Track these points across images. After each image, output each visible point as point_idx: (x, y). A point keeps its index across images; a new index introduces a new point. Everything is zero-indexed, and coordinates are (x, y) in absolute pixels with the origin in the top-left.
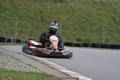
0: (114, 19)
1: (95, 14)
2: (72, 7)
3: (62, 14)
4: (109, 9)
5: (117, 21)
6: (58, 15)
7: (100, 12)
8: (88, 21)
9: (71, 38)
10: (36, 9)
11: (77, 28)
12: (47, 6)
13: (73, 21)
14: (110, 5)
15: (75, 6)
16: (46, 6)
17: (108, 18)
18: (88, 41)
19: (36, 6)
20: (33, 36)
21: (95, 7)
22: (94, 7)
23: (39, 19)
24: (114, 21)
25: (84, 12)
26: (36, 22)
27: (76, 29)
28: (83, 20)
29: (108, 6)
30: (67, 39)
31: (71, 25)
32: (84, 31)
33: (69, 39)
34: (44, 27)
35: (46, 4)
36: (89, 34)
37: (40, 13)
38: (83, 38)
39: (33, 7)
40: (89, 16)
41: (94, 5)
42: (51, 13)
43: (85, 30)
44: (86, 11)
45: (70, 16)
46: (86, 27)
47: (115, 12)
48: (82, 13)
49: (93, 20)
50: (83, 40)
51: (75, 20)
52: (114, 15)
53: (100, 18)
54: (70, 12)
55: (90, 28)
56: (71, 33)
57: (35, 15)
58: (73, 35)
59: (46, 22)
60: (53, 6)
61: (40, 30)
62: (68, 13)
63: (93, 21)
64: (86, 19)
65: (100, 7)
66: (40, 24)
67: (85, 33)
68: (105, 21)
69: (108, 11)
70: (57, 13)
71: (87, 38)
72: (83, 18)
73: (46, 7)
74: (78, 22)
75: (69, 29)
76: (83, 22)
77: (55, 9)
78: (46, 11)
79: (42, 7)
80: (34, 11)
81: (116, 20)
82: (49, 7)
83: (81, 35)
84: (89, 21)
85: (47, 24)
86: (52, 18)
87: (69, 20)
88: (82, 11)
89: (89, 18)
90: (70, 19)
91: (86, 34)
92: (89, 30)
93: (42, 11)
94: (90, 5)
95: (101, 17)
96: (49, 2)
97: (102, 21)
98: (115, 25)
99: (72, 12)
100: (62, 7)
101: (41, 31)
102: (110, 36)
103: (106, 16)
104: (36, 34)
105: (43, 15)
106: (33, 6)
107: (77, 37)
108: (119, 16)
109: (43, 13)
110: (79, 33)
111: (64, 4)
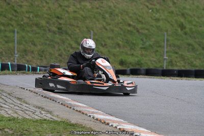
0: (182, 27)
1: (150, 19)
2: (110, 7)
3: (94, 20)
4: (173, 9)
5: (187, 30)
6: (88, 21)
7: (157, 16)
8: (138, 31)
10: (49, 12)
11: (121, 43)
13: (112, 31)
14: (174, 3)
15: (115, 7)
16: (66, 6)
17: (172, 25)
18: (139, 64)
19: (49, 8)
20: (46, 58)
21: (150, 6)
22: (147, 7)
23: (54, 29)
24: (182, 30)
25: (131, 15)
26: (49, 35)
27: (118, 45)
28: (129, 29)
29: (171, 4)
31: (109, 38)
32: (131, 49)
34: (63, 42)
35: (66, 3)
36: (140, 52)
37: (55, 19)
38: (131, 59)
39: (45, 9)
40: (140, 22)
41: (147, 4)
42: (75, 18)
43: (133, 46)
44: (135, 14)
45: (107, 23)
46: (134, 42)
47: (183, 15)
48: (127, 17)
49: (147, 29)
50: (130, 63)
51: (116, 29)
52: (182, 20)
53: (158, 25)
54: (107, 16)
55: (142, 42)
56: (109, 51)
57: (48, 23)
58: (114, 55)
59: (67, 33)
60: (78, 6)
62: (104, 18)
63: (146, 31)
64: (134, 27)
65: (158, 6)
66: (57, 37)
67: (133, 52)
68: (167, 31)
69: (172, 12)
70: (85, 18)
71: (136, 59)
72: (129, 25)
73: (67, 9)
74: (122, 33)
75: (105, 45)
76: (130, 32)
77: (81, 12)
78: (66, 15)
79: (59, 8)
80: (45, 16)
81: (185, 28)
82: (71, 9)
83: (127, 54)
84: (140, 31)
85: (69, 38)
86: (78, 27)
87: (106, 29)
88: (127, 14)
89: (139, 26)
90: (108, 28)
91: (135, 53)
92: (140, 46)
93: (59, 16)
94: (141, 4)
95: (161, 23)
97: (161, 30)
98: (184, 36)
99: (110, 16)
100: (93, 8)
101: (60, 50)
102: (176, 55)
103: (169, 22)
104: (50, 53)
105: (61, 21)
106: (44, 7)
107: (121, 58)
108: (190, 22)
109: (61, 19)
110: (123, 52)
111: (96, 4)
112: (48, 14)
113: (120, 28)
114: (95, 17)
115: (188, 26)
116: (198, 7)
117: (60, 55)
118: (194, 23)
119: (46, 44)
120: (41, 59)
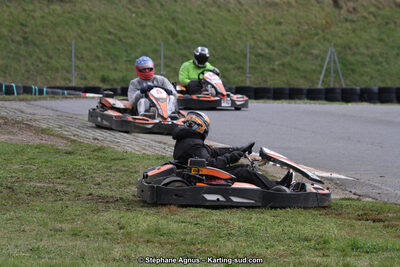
0: (174, 34)
1: (134, 25)
2: (85, 11)
3: (67, 27)
4: (161, 12)
5: (180, 38)
6: (59, 29)
7: (143, 21)
8: (120, 40)
9: (89, 77)
10: (11, 18)
11: (100, 55)
12: (34, 11)
13: (90, 40)
14: (162, 5)
15: (91, 10)
16: (32, 11)
17: (162, 32)
18: (124, 81)
19: (11, 13)
20: (10, 75)
21: (133, 9)
22: (130, 10)
23: (18, 38)
24: (173, 37)
25: (111, 20)
26: (13, 46)
27: (98, 57)
28: (110, 37)
29: (158, 6)
30: (81, 79)
31: (86, 49)
32: (114, 62)
33: (85, 79)
34: (31, 56)
35: (31, 7)
36: (124, 66)
37: (20, 26)
38: (114, 75)
39: (6, 15)
40: (123, 29)
41: (130, 6)
42: (44, 26)
43: (115, 59)
44: (115, 19)
45: (82, 31)
46: (117, 53)
47: (173, 20)
48: (106, 24)
49: (132, 38)
50: (114, 80)
51: (94, 38)
52: (173, 26)
53: (144, 32)
54: (82, 22)
55: (125, 54)
56: (87, 66)
57: (10, 31)
58: (94, 70)
59: (35, 44)
60: (46, 10)
61: (23, 63)
62: (78, 24)
63: (130, 41)
64: (115, 35)
65: (143, 9)
66: (23, 49)
67: (116, 66)
68: (155, 40)
69: (160, 17)
70: (56, 25)
71: (121, 75)
72: (110, 33)
73: (32, 14)
74: (101, 42)
75: (82, 57)
76: (112, 42)
77: (51, 18)
78: (33, 21)
79: (24, 14)
80: (7, 23)
81: (177, 35)
82: (38, 14)
83: (109, 69)
84: (124, 40)
85: (37, 50)
86: (47, 36)
87: (82, 39)
88: (106, 19)
89: (122, 34)
90: (84, 36)
91: (118, 68)
92: (125, 59)
93: (24, 22)
94: (123, 6)
95: (148, 30)
96: (37, 4)
97: (149, 38)
98: (177, 46)
99: (86, 23)
100: (64, 12)
101: (26, 64)
102: (168, 69)
103: (157, 29)
104: (16, 69)
105: (27, 30)
106: (5, 12)
107: (101, 73)
108: (183, 28)
109: (25, 26)
110: (103, 66)
111: (68, 7)
112: (10, 21)
113: (99, 37)
114: (67, 24)
115: (180, 33)
116: (191, 10)
117: (28, 71)
118: (188, 29)
119: (9, 57)
120: (5, 77)
